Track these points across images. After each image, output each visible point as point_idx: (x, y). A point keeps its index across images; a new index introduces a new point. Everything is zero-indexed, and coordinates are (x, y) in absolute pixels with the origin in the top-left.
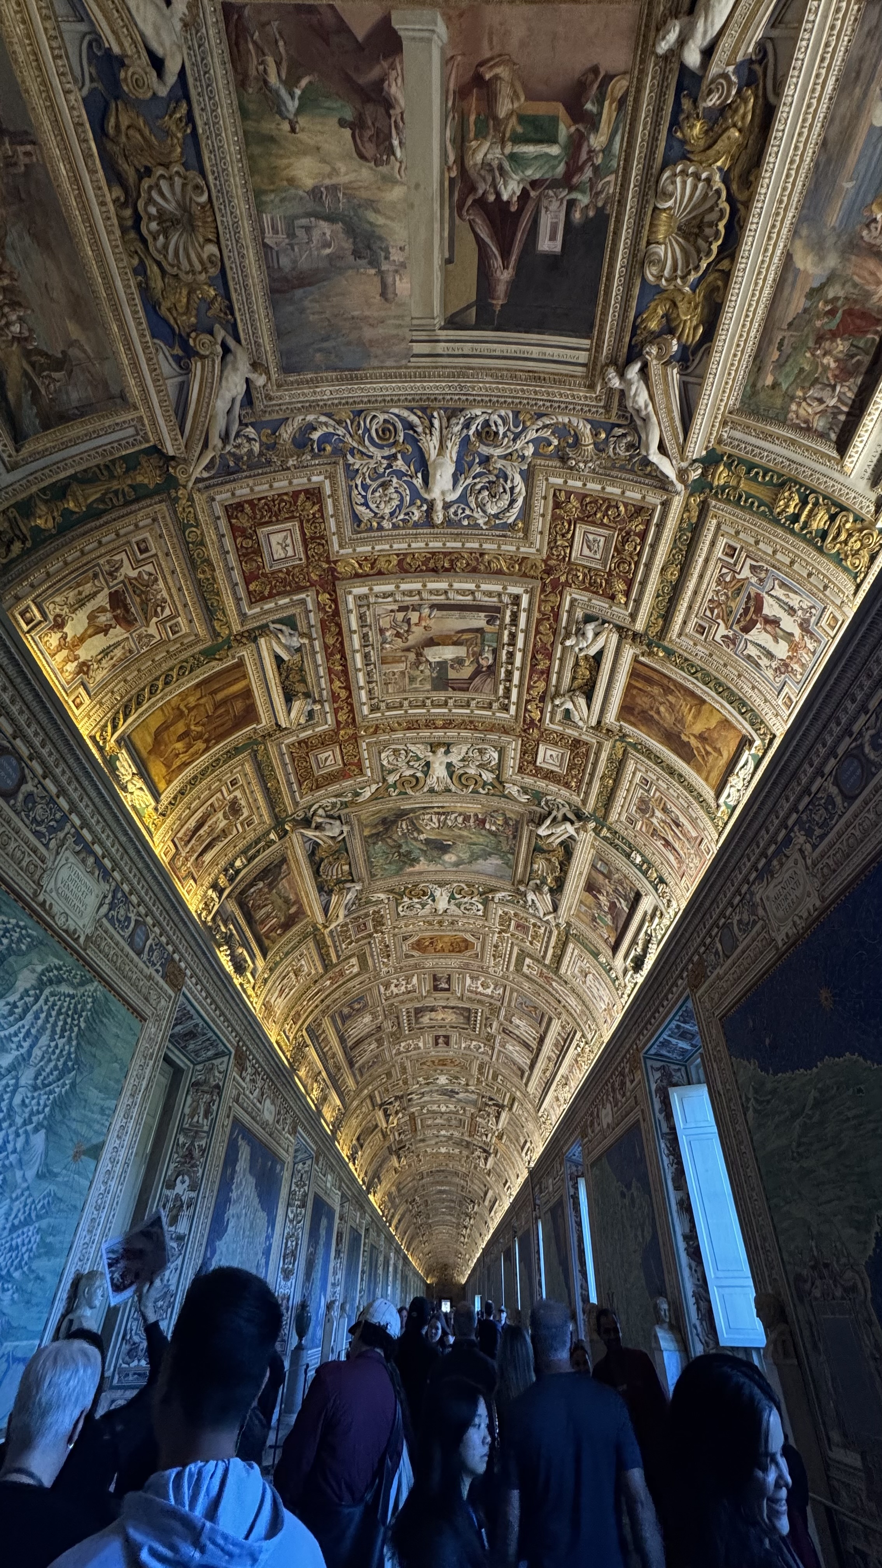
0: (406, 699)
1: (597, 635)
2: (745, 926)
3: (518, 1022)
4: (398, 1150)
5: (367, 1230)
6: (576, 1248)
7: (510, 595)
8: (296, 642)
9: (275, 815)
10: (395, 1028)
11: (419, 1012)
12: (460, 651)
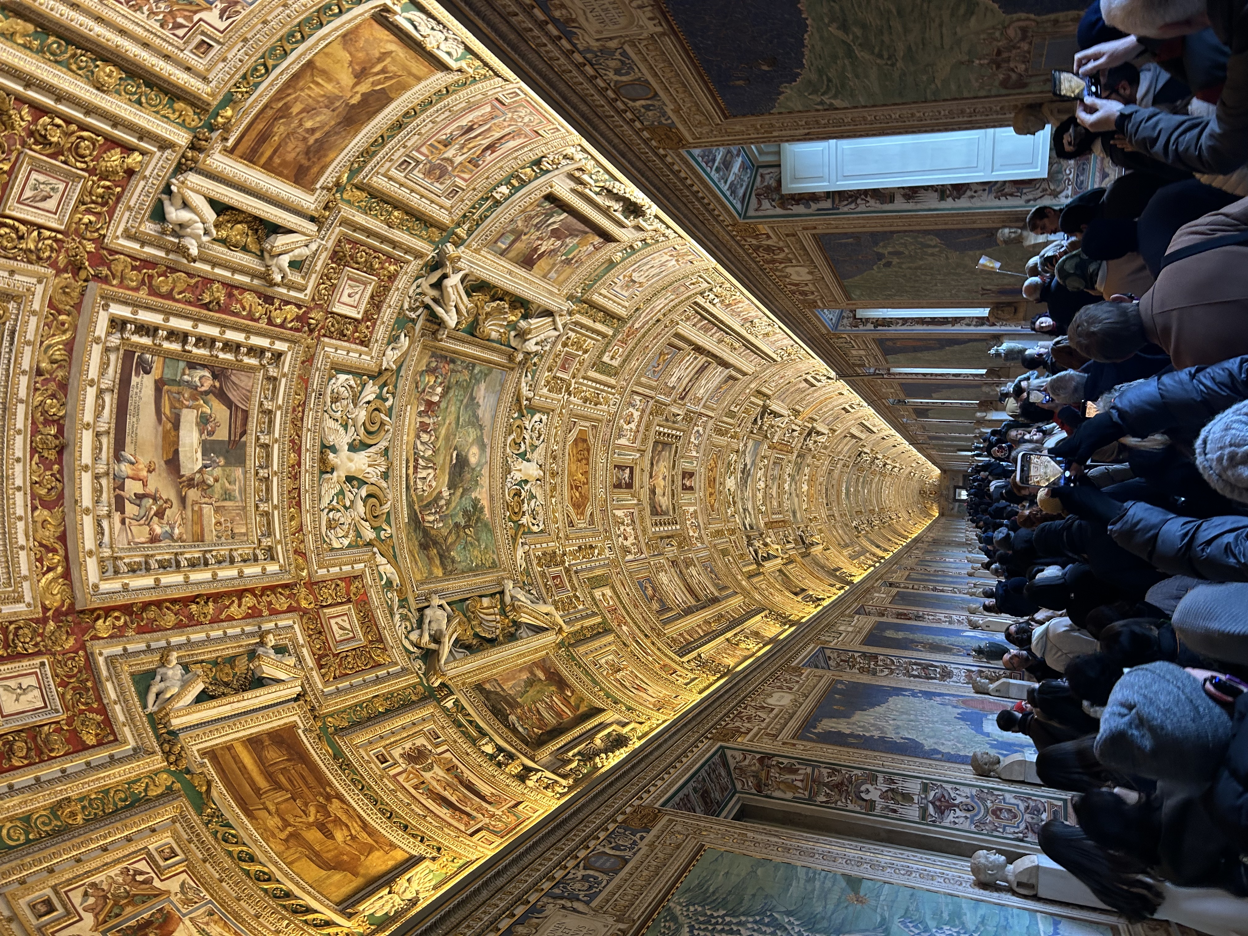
0: (257, 507)
1: (185, 205)
2: (625, 66)
3: (674, 379)
4: (806, 545)
5: (891, 585)
6: (930, 327)
7: (108, 334)
8: (174, 672)
9: (420, 700)
10: (674, 543)
11: (655, 511)
12: (189, 417)
